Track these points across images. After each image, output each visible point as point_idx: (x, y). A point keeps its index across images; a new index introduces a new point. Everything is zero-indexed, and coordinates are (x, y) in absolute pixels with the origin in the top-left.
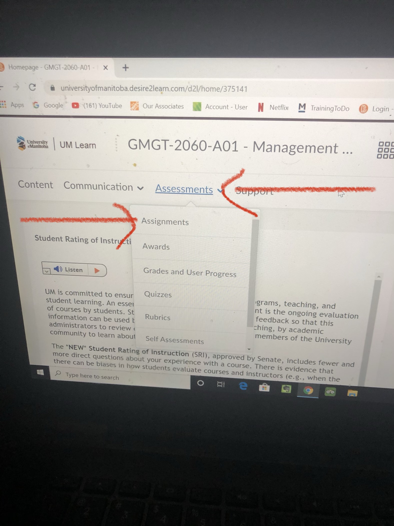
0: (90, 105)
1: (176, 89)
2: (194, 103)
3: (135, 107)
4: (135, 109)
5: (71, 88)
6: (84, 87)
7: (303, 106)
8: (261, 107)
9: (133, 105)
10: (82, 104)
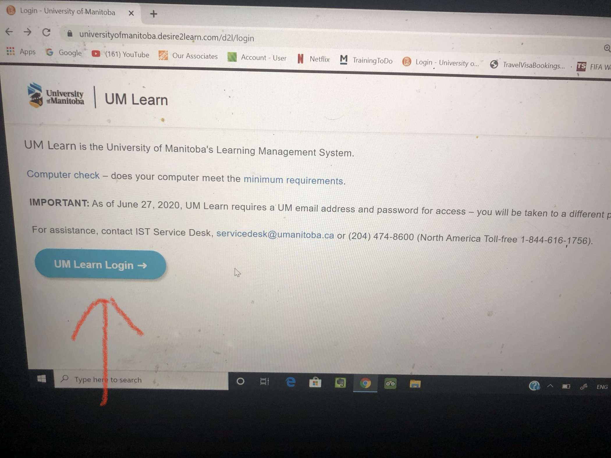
0: (113, 53)
1: (209, 38)
2: (229, 53)
3: (163, 56)
4: (164, 58)
5: (91, 34)
6: (106, 34)
7: (345, 57)
8: (301, 59)
9: (162, 54)
10: (104, 52)
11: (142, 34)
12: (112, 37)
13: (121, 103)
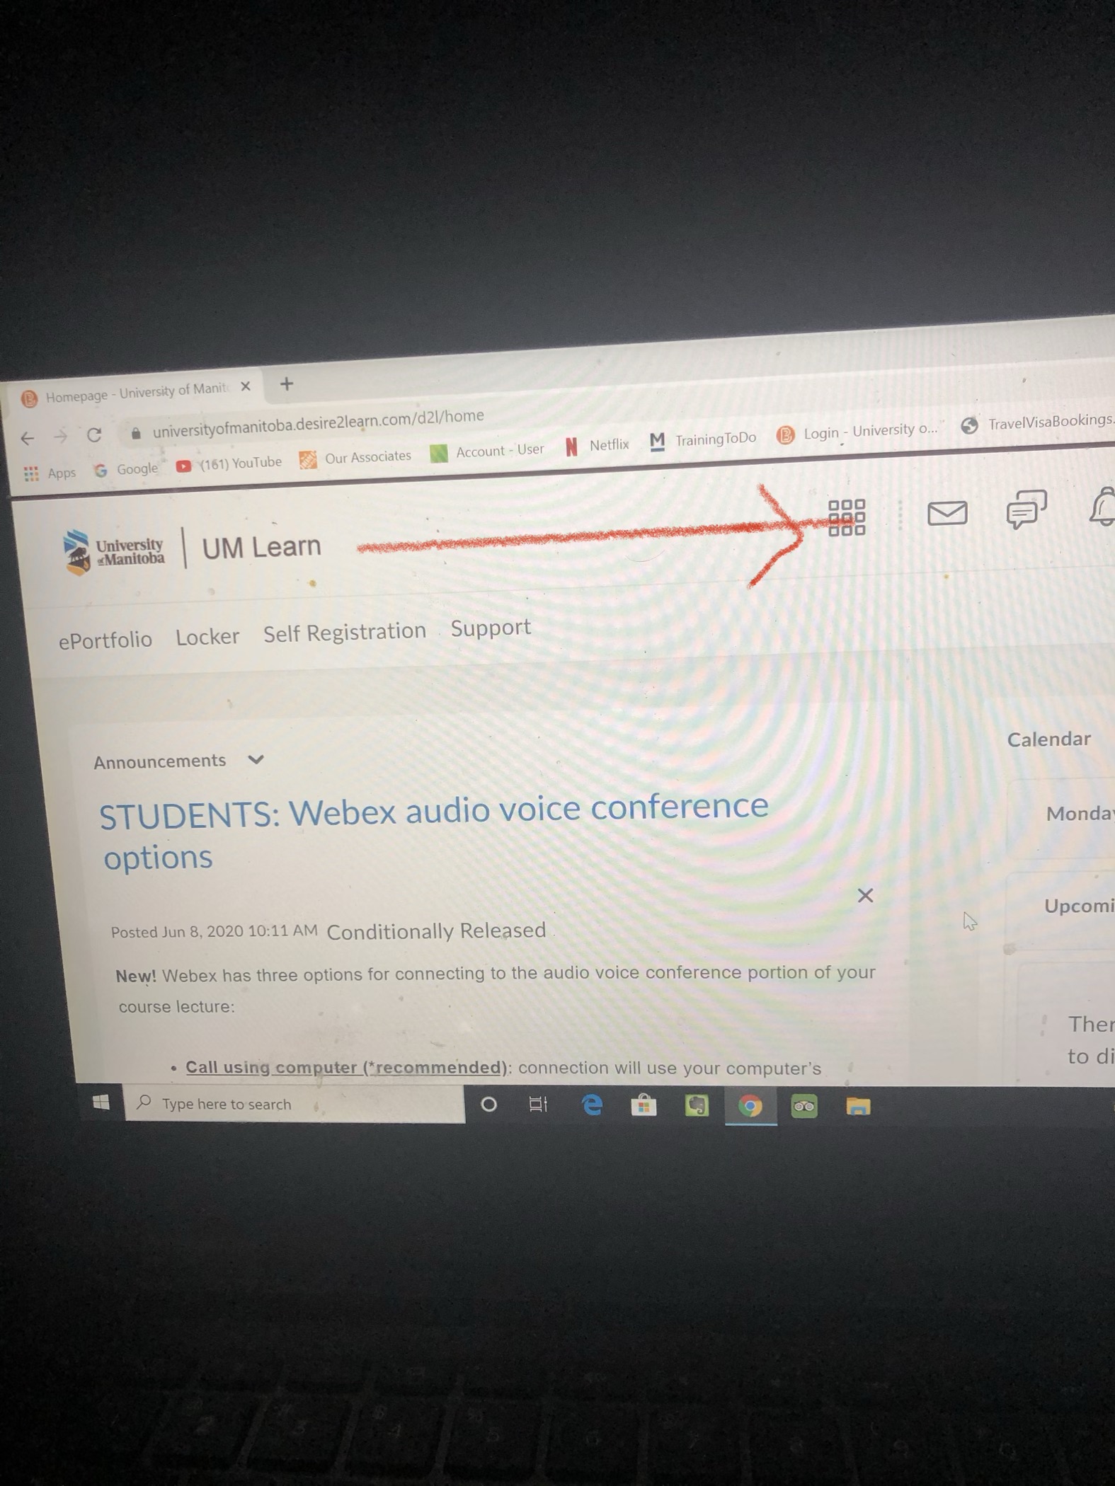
0: (214, 463)
1: (393, 421)
2: (432, 447)
3: (308, 462)
4: (310, 466)
5: (173, 431)
6: (201, 428)
7: (660, 438)
8: (572, 447)
9: (306, 458)
10: (198, 462)
11: (267, 423)
12: (212, 434)
13: (233, 556)
